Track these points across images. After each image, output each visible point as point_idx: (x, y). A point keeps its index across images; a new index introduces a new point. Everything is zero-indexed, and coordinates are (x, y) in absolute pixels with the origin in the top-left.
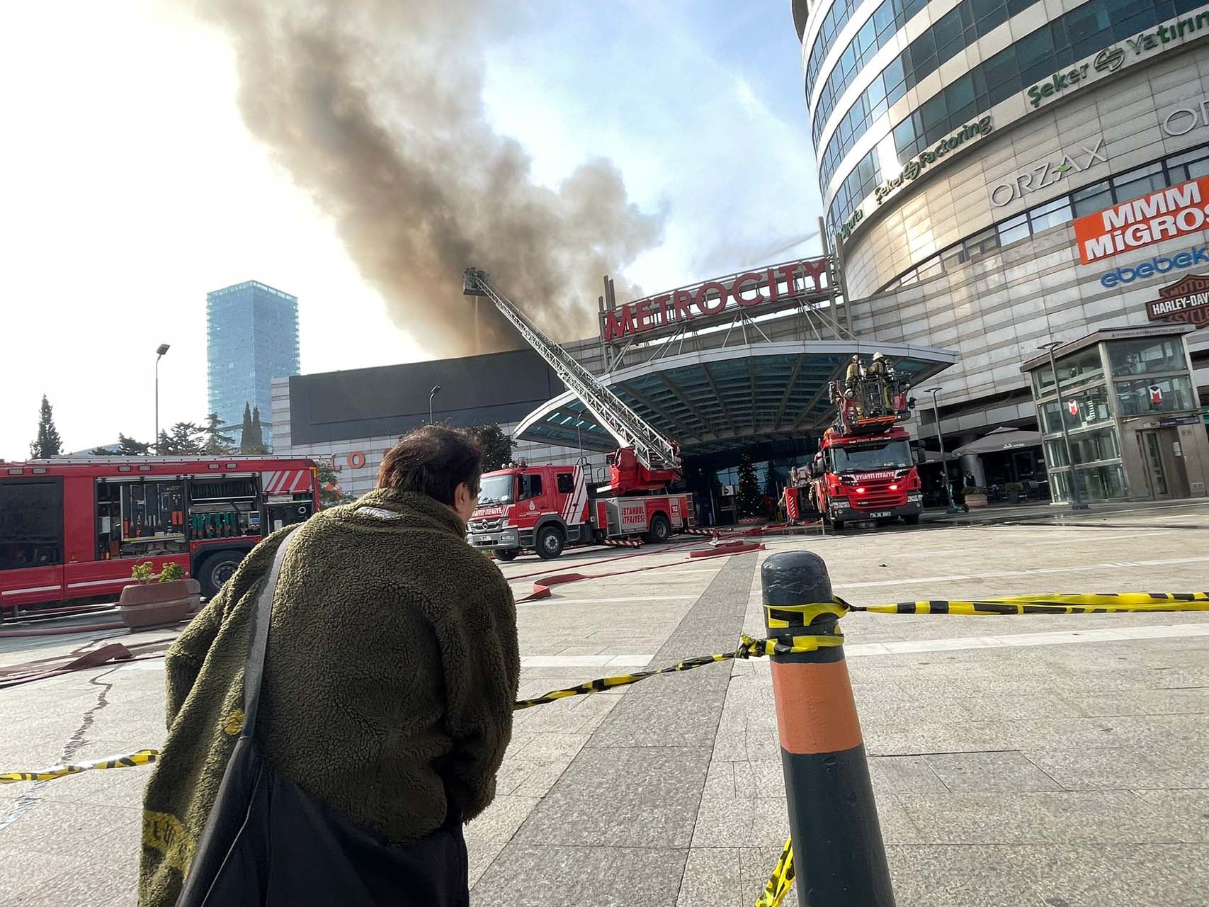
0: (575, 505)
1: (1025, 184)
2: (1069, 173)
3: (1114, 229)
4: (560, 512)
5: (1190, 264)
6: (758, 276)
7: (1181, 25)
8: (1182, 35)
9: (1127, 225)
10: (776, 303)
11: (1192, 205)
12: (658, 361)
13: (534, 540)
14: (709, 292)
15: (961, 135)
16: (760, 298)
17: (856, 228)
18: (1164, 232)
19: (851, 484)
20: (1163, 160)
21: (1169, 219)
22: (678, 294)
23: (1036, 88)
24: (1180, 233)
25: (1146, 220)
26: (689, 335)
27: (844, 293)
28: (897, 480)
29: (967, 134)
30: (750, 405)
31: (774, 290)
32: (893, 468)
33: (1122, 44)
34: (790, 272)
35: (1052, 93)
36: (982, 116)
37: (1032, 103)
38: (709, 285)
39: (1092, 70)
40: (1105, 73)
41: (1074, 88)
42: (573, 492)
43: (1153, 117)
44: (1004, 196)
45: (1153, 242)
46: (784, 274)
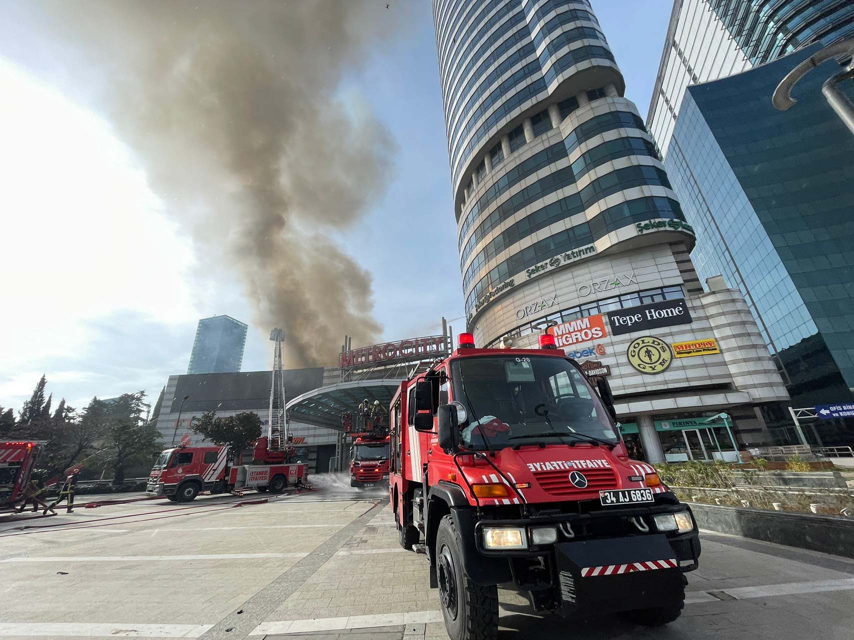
1: (528, 310)
2: (544, 307)
3: (558, 336)
4: (201, 474)
5: (588, 355)
6: (411, 342)
7: (580, 251)
8: (580, 255)
9: (563, 335)
10: (418, 356)
11: (587, 328)
13: (174, 491)
14: (389, 348)
15: (503, 286)
16: (412, 353)
18: (577, 339)
20: (580, 306)
21: (578, 333)
23: (529, 270)
24: (583, 340)
25: (570, 333)
28: (379, 466)
29: (506, 286)
31: (417, 350)
32: (378, 460)
33: (559, 256)
34: (426, 342)
35: (535, 273)
36: (511, 279)
37: (528, 276)
38: (389, 345)
39: (548, 265)
40: (553, 267)
41: (542, 272)
42: (215, 462)
43: (573, 288)
44: (521, 314)
45: (573, 343)
46: (423, 343)
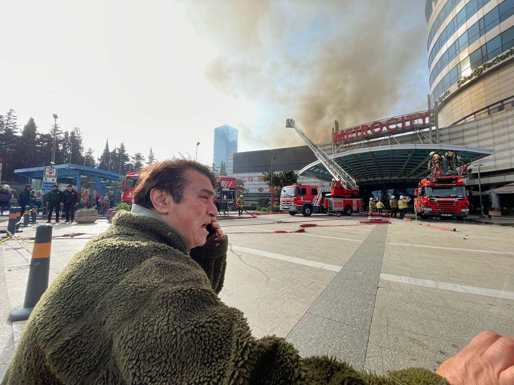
0: (317, 199)
4: (312, 201)
6: (397, 119)
10: (404, 130)
12: (353, 150)
13: (302, 209)
14: (376, 125)
15: (508, 53)
16: (397, 127)
17: (445, 98)
19: (434, 202)
22: (363, 126)
26: (366, 141)
27: (436, 125)
28: (457, 202)
30: (389, 168)
31: (404, 124)
32: (456, 197)
34: (412, 117)
42: (317, 194)
46: (409, 118)
